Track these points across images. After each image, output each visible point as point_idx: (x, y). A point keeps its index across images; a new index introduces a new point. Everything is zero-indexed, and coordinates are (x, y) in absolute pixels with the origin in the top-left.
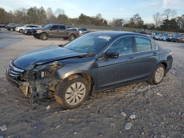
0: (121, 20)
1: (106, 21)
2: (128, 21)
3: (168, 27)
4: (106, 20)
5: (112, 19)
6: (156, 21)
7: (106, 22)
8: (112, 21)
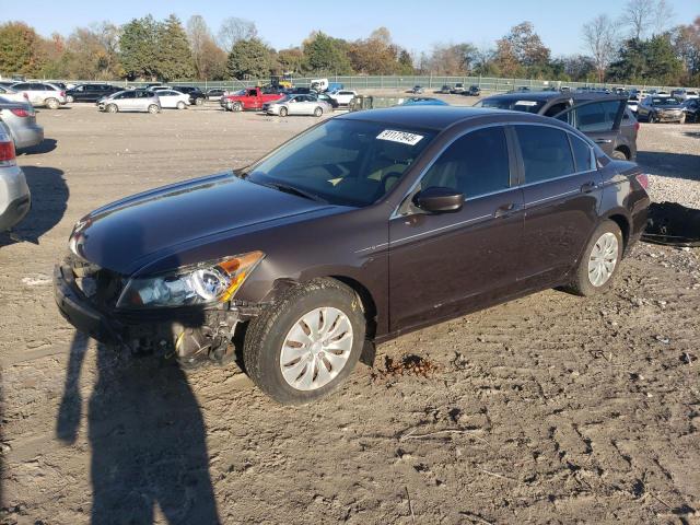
0: (464, 48)
1: (408, 56)
2: (491, 51)
3: (639, 69)
4: (409, 52)
5: (432, 49)
6: (594, 46)
7: (405, 58)
8: (429, 55)
